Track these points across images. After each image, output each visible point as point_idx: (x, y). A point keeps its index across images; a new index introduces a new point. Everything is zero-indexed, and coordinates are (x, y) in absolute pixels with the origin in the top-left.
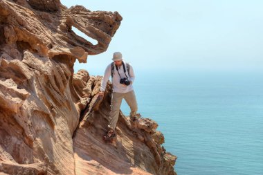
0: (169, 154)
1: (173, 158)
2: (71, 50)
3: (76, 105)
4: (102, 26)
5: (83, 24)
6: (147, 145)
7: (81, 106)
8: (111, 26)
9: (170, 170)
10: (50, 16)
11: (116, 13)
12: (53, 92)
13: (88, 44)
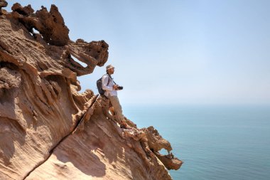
0: (176, 159)
1: (179, 163)
2: (62, 72)
3: (74, 117)
4: (91, 52)
5: (77, 52)
6: (135, 151)
7: (77, 116)
8: (99, 52)
9: (164, 173)
10: (57, 48)
11: (103, 42)
12: (39, 103)
13: (80, 67)
